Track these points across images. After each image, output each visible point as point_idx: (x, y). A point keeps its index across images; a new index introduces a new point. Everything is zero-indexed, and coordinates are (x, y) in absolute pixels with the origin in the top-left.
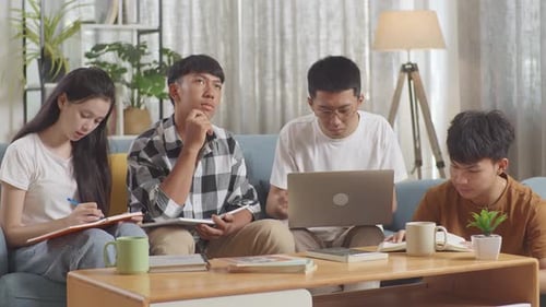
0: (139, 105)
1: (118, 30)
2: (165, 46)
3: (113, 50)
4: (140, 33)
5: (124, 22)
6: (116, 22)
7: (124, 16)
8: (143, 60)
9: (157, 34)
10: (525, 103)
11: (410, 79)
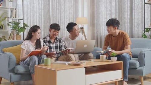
0: (19, 34)
1: (14, 19)
2: (24, 23)
3: (13, 23)
4: (19, 20)
5: (16, 17)
6: (14, 17)
7: (15, 16)
8: (19, 25)
9: (22, 20)
10: (103, 34)
11: (82, 30)
